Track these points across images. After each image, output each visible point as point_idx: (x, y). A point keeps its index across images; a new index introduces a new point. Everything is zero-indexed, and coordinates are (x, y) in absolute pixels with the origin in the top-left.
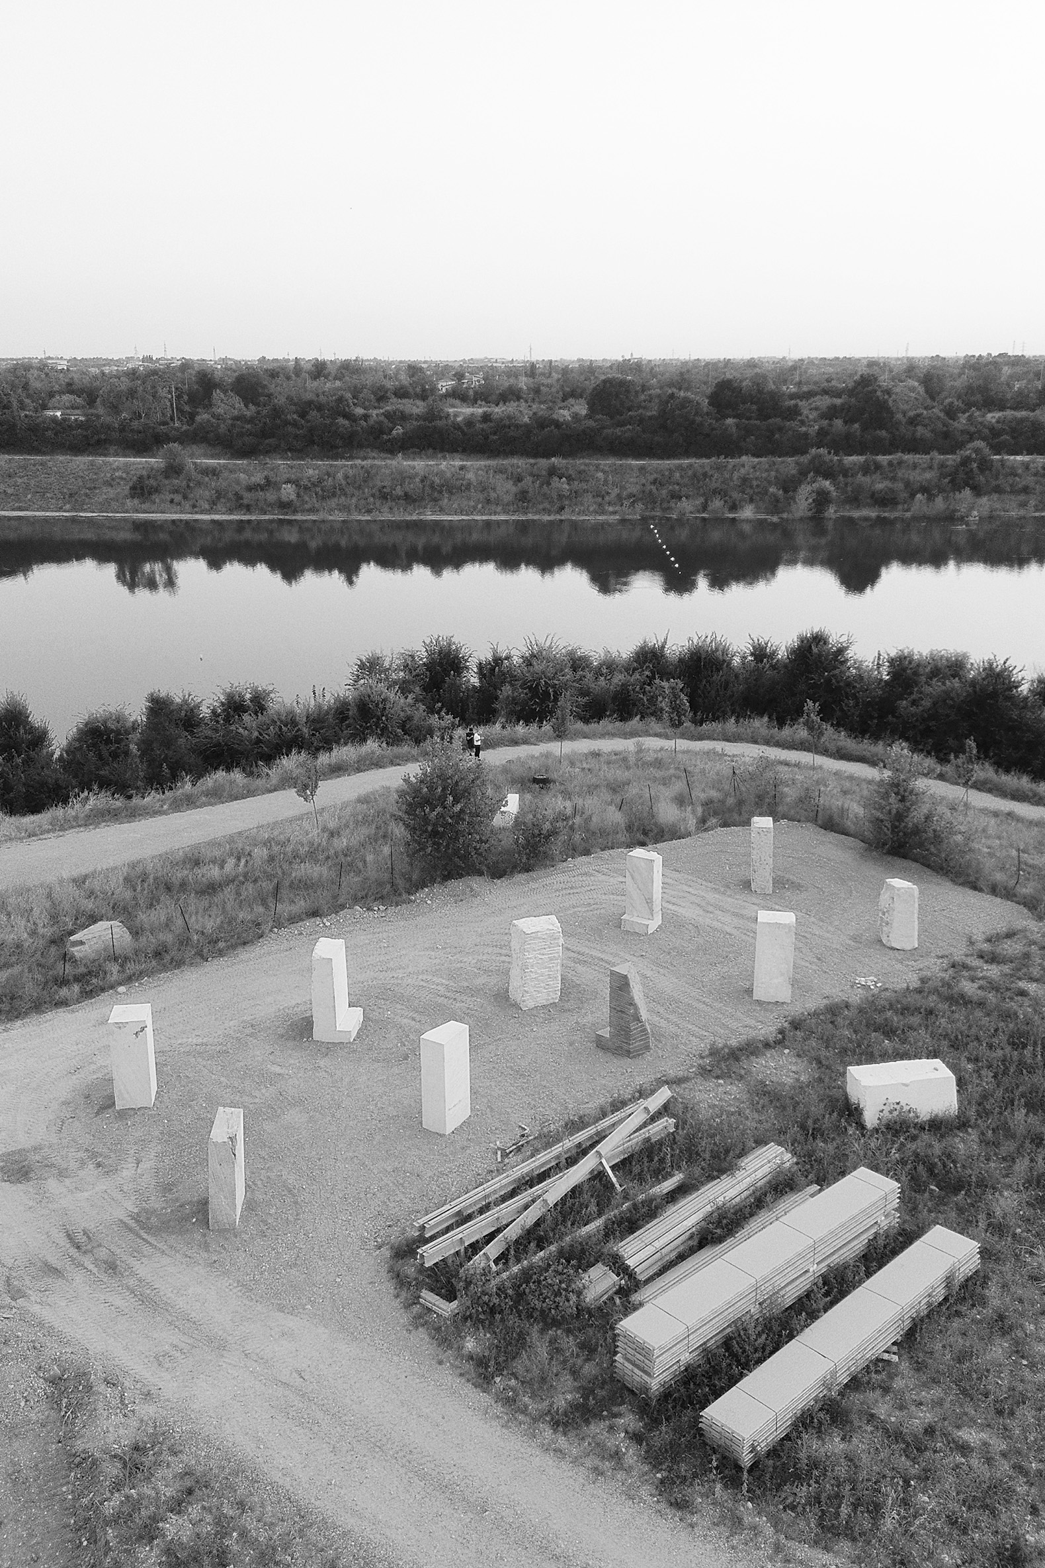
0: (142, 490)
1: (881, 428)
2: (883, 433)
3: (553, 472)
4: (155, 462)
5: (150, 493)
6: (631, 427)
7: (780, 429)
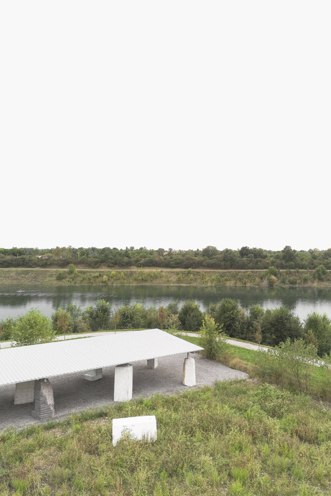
0: (60, 278)
1: (292, 261)
2: (292, 263)
3: (189, 273)
4: (66, 270)
5: (62, 279)
6: (214, 260)
7: (260, 261)
